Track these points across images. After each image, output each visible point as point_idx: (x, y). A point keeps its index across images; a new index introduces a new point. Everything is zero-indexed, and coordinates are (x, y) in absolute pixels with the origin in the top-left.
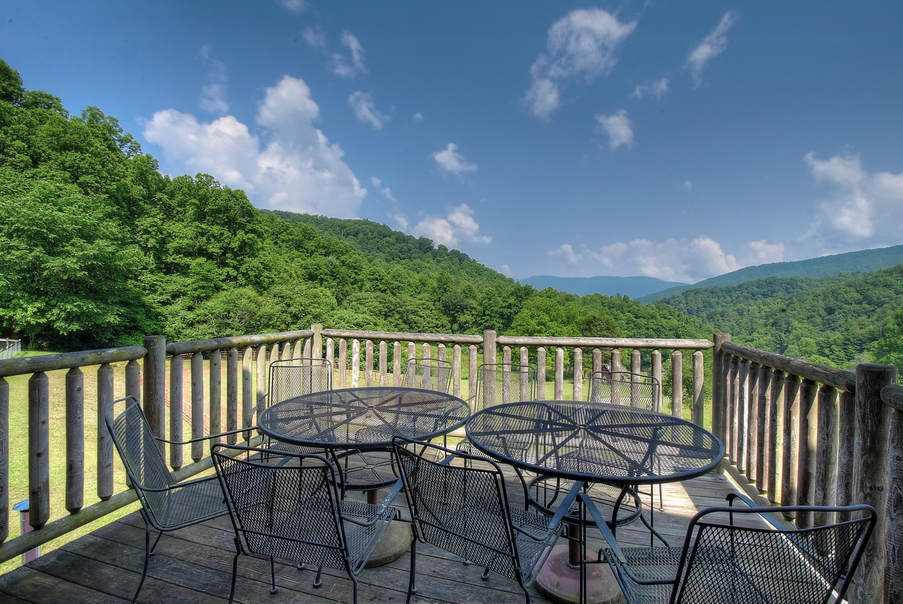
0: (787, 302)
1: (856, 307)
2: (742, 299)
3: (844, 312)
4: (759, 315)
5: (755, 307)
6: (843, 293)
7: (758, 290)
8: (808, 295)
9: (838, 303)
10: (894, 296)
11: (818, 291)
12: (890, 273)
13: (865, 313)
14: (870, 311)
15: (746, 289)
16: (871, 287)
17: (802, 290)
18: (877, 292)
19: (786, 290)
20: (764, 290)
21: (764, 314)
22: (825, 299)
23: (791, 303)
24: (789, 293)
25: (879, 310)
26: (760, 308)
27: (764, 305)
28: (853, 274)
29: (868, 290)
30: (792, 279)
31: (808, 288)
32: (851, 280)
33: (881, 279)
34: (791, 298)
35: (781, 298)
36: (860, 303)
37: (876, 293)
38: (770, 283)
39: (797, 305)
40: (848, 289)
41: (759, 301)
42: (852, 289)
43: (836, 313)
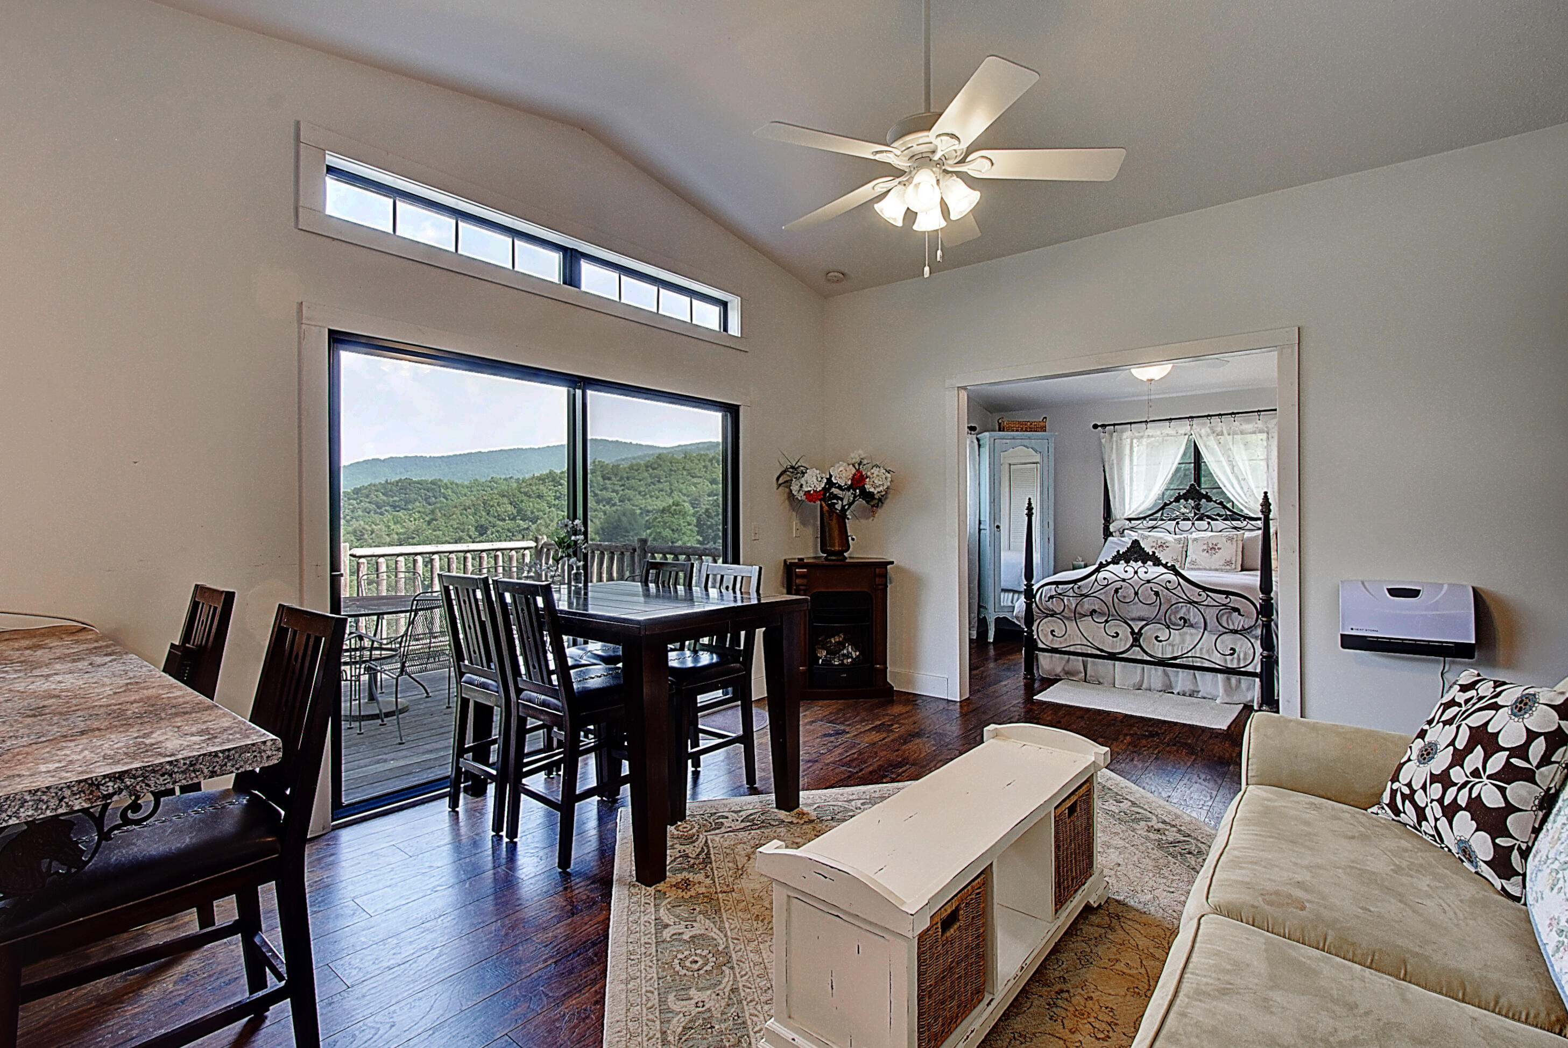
0: (427, 519)
1: (509, 524)
2: (360, 513)
3: (498, 531)
4: (388, 539)
5: (382, 526)
6: (496, 504)
7: (385, 498)
8: (456, 507)
9: (491, 519)
10: (547, 510)
11: (468, 503)
12: (542, 479)
13: (520, 532)
14: (524, 529)
15: (367, 496)
16: (525, 498)
17: (447, 499)
18: (531, 504)
19: (426, 499)
20: (395, 498)
21: (396, 537)
22: (476, 514)
23: (433, 520)
24: (430, 504)
25: (534, 527)
26: (389, 527)
27: (395, 523)
28: (505, 479)
29: (522, 501)
30: (433, 483)
31: (454, 497)
32: (505, 487)
33: (534, 488)
34: (433, 512)
35: (419, 512)
36: (514, 519)
37: (529, 506)
38: (404, 486)
39: (441, 522)
40: (501, 500)
41: (387, 517)
42: (505, 500)
43: (489, 532)
